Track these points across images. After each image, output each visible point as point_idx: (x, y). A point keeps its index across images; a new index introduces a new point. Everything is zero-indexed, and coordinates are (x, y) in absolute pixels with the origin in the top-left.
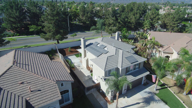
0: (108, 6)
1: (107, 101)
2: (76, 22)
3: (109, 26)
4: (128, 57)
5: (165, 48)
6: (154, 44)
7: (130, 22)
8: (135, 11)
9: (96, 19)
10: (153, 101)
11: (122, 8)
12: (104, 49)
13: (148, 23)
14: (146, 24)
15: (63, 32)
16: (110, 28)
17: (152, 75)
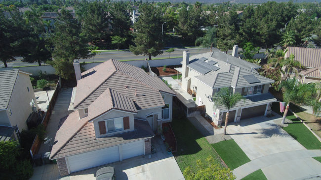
0: (225, 9)
1: (213, 126)
2: (173, 34)
3: (224, 39)
4: (246, 76)
5: (309, 71)
6: (292, 65)
7: (259, 33)
8: (270, 16)
9: (204, 29)
10: (277, 133)
11: (248, 11)
12: (215, 65)
13: (290, 36)
14: (287, 37)
15: (159, 44)
16: (225, 41)
17: (280, 102)
